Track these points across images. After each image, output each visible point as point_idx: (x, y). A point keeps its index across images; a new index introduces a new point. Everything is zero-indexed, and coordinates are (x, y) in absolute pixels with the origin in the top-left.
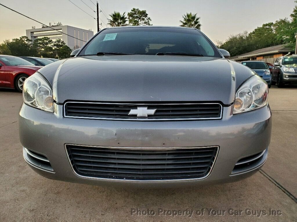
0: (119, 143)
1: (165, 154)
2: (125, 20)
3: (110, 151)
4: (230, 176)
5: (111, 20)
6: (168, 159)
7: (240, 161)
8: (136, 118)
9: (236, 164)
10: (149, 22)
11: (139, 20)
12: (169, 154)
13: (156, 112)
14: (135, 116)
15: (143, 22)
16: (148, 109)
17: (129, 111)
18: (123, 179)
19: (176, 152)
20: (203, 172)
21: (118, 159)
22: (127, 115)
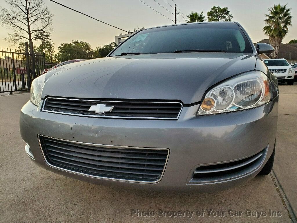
0: (73, 137)
1: (119, 152)
2: (203, 19)
3: (71, 145)
4: (187, 184)
5: (188, 21)
6: (122, 158)
7: (199, 169)
8: (95, 115)
9: (195, 173)
10: (230, 19)
11: (220, 19)
12: (122, 153)
13: (114, 109)
14: (93, 112)
15: (224, 20)
16: (106, 106)
17: (89, 107)
18: (80, 172)
19: (125, 151)
20: (156, 176)
21: (78, 153)
22: (87, 111)
